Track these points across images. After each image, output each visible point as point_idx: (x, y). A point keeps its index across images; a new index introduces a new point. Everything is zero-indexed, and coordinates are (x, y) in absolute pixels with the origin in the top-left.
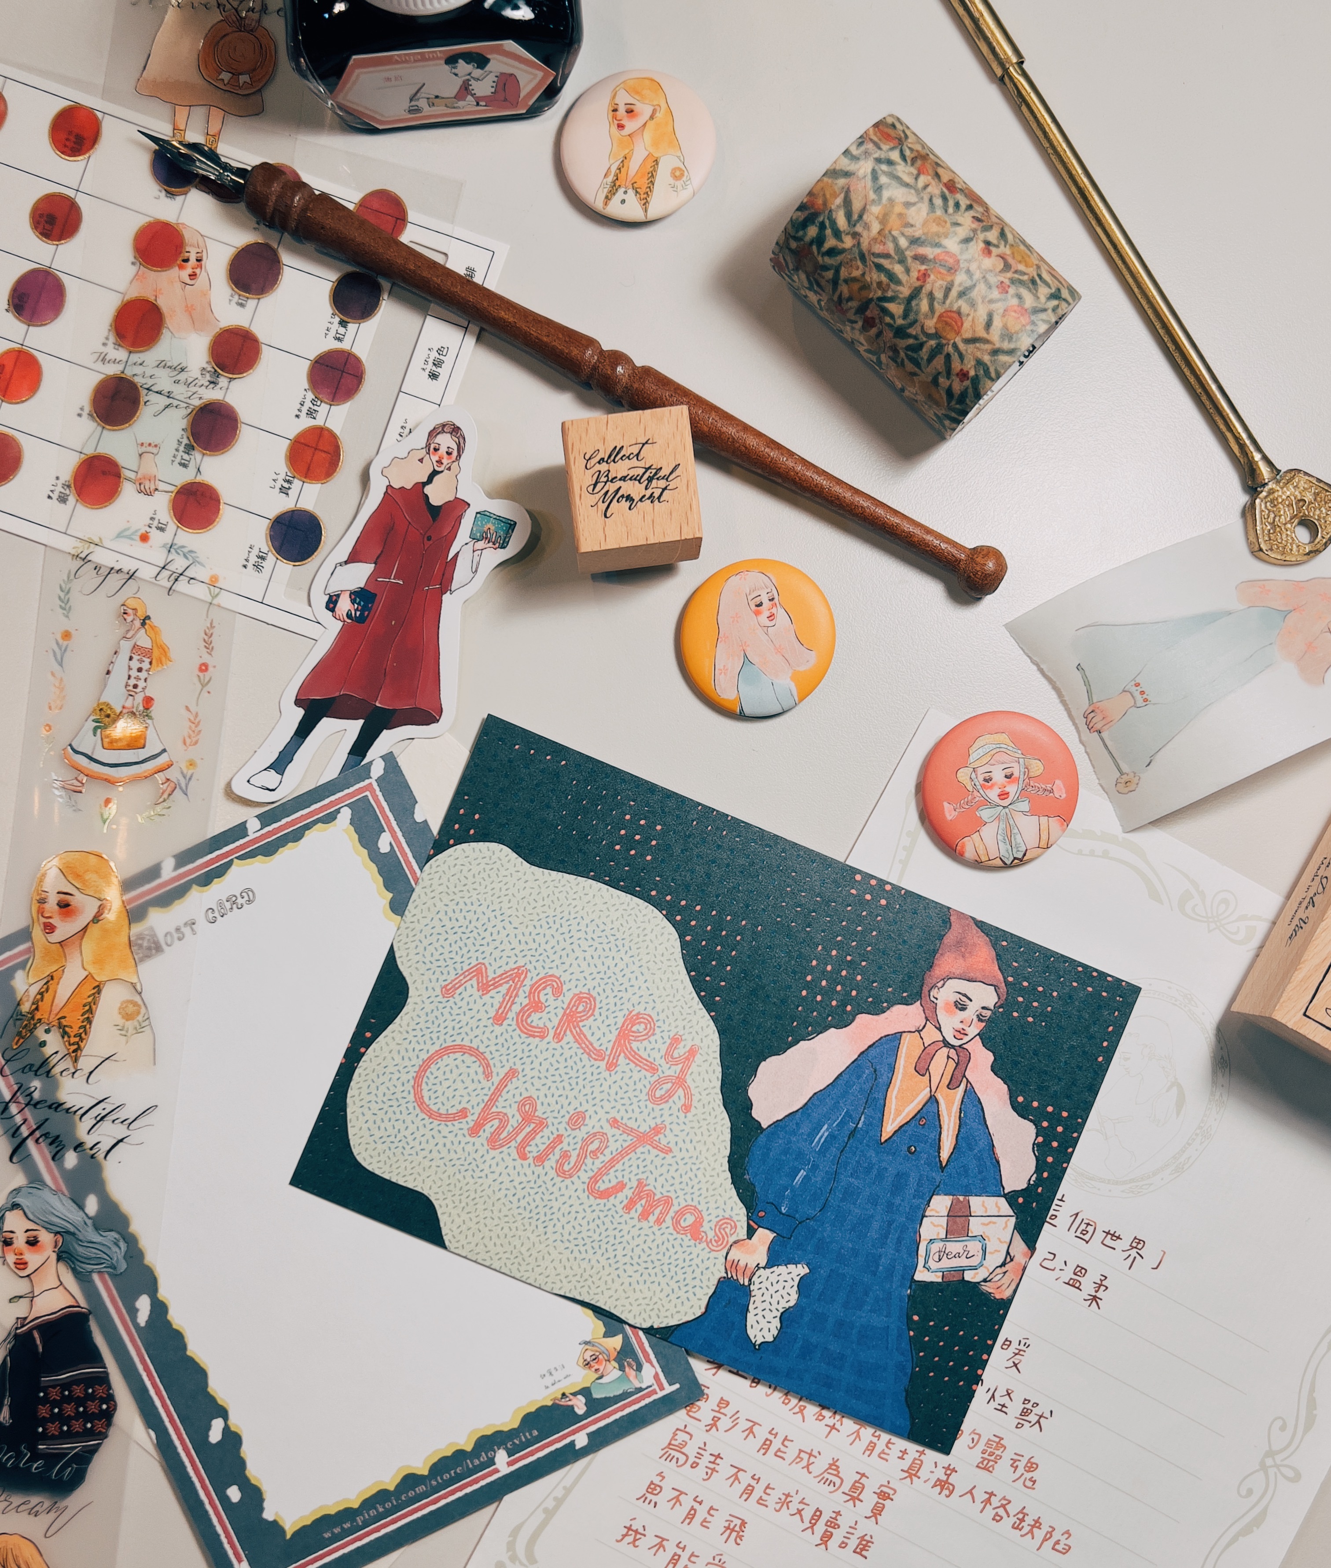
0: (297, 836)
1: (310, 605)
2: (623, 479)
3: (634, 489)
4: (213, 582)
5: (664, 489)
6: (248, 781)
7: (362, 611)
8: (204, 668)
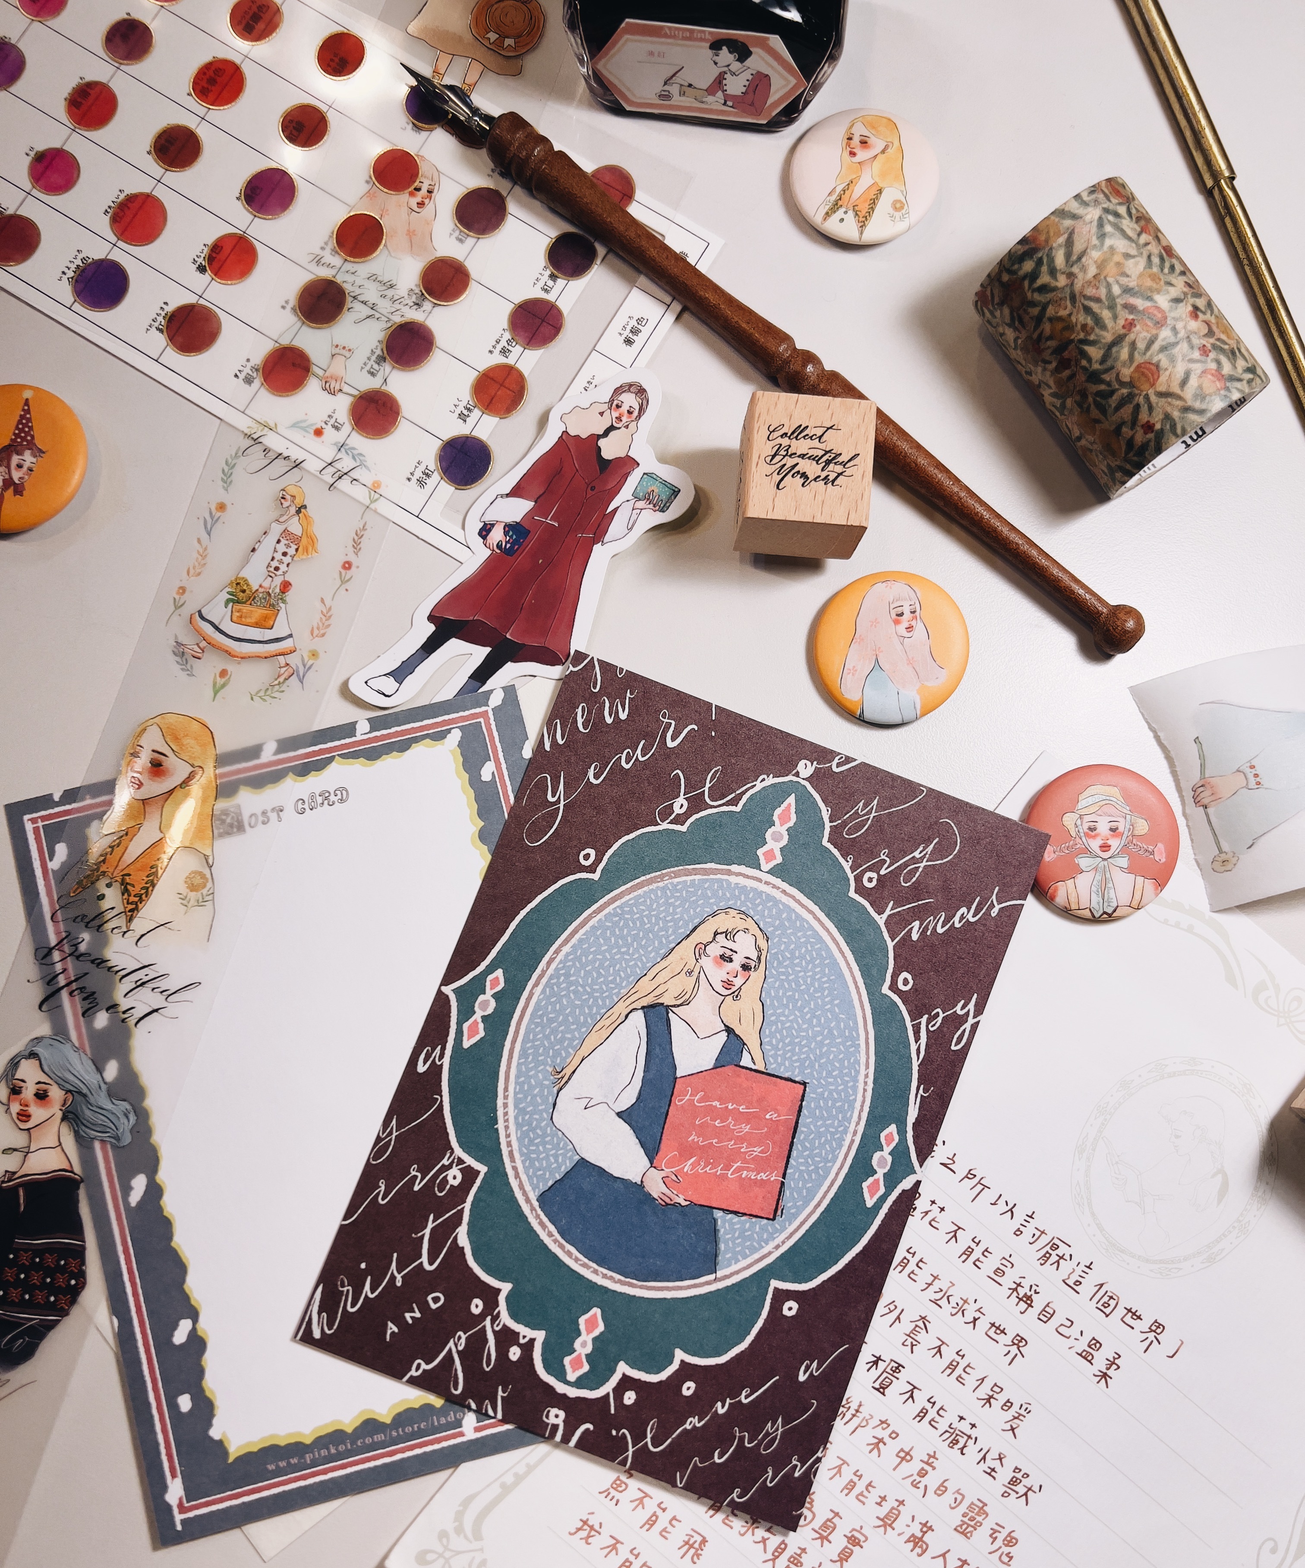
0: (403, 746)
1: (463, 528)
2: (802, 456)
3: (812, 469)
4: (375, 488)
5: (839, 475)
6: (366, 682)
7: (513, 544)
8: (347, 566)
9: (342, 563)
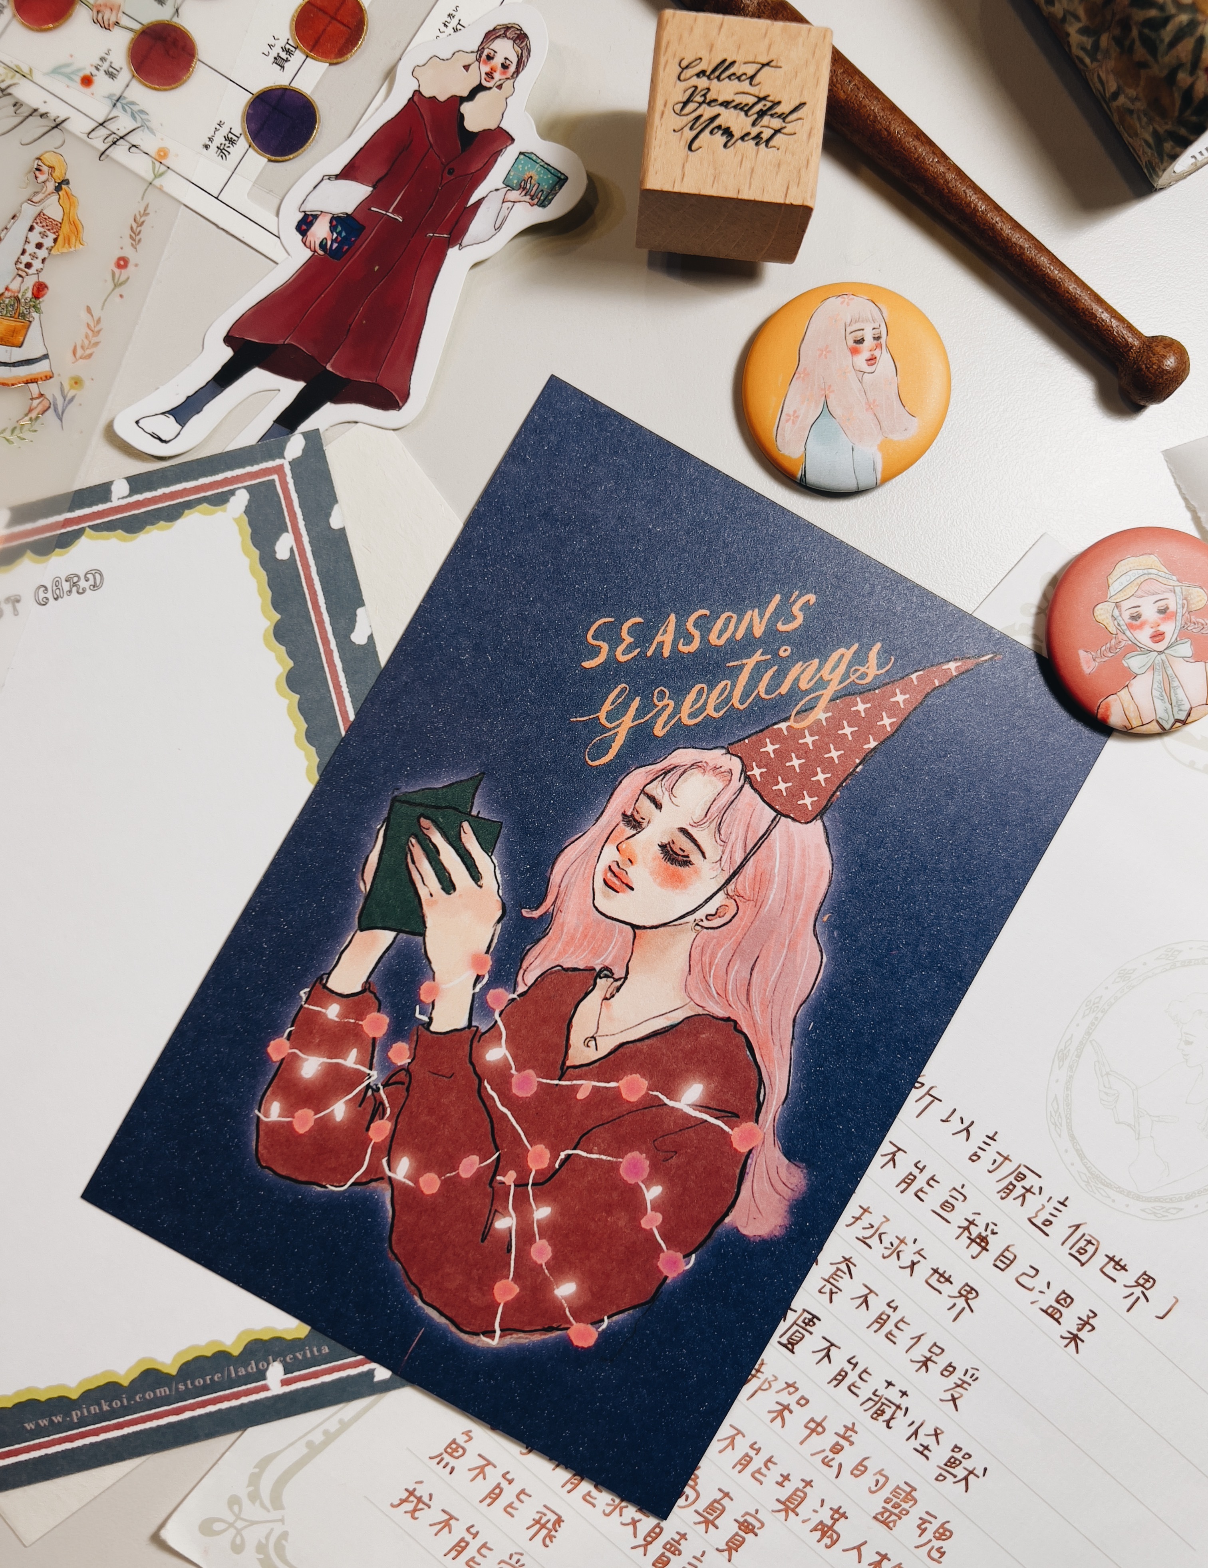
0: (174, 514)
2: (726, 104)
3: (738, 122)
4: (160, 157)
5: (777, 131)
6: (137, 422)
7: (341, 243)
8: (122, 263)
9: (115, 260)
